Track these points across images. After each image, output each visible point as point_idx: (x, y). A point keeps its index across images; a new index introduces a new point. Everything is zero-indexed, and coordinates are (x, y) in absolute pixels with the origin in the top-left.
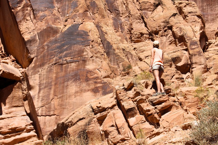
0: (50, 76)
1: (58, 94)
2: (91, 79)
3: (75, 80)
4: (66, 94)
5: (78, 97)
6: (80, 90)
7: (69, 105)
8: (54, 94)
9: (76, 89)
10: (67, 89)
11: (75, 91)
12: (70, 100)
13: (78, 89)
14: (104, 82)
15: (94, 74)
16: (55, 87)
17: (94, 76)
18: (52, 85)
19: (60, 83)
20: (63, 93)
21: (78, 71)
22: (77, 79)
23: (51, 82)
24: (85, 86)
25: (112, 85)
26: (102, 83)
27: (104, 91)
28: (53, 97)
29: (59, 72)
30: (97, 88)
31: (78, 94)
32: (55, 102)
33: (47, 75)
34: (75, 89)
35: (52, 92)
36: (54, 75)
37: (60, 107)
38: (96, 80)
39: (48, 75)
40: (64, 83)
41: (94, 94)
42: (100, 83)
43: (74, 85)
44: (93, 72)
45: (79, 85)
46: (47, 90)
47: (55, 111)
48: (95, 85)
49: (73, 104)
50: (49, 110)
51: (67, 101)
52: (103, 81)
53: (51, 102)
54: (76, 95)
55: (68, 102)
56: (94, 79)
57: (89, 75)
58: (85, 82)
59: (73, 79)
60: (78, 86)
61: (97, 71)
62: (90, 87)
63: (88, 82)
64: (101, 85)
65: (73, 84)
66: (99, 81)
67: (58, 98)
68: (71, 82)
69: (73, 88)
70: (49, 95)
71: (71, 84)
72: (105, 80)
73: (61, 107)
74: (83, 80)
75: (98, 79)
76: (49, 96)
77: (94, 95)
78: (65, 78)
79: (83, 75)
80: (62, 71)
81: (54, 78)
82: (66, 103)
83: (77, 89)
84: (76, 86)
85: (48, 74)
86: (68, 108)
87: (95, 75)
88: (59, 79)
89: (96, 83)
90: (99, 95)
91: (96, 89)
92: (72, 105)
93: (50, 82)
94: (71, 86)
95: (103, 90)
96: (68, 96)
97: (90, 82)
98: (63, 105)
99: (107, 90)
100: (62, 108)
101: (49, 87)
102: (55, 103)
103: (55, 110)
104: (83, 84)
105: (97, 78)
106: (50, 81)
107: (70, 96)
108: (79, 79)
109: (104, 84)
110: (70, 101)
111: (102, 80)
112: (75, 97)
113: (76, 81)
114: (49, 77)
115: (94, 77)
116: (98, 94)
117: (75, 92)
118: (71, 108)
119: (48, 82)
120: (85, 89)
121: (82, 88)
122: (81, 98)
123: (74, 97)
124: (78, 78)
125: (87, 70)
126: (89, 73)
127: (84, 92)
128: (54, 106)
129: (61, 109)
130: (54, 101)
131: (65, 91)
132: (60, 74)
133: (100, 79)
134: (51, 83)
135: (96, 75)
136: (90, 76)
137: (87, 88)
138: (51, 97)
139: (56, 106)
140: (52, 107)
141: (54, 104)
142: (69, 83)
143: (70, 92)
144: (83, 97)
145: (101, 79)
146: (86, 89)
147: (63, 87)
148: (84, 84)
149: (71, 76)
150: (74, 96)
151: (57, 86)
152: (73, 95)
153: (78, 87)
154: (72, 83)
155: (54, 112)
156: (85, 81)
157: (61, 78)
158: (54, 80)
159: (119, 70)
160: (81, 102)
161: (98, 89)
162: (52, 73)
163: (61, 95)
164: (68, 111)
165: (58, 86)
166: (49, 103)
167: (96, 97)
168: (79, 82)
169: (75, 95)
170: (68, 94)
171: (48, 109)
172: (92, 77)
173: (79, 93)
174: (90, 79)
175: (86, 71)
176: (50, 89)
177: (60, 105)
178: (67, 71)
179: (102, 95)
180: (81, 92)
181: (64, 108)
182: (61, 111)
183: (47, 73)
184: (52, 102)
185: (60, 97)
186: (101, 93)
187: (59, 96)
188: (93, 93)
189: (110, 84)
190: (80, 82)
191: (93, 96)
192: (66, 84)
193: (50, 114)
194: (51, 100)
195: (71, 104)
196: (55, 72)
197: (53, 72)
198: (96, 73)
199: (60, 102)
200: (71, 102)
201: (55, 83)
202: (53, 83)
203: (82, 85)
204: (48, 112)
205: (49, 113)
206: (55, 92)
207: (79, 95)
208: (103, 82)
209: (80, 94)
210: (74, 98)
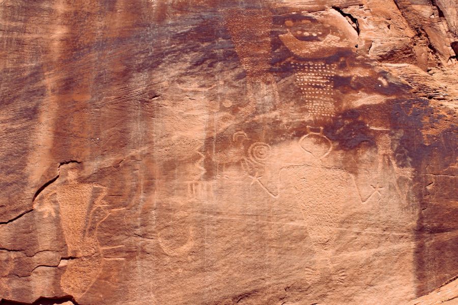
0: (27, 37)
1: (88, 152)
2: (305, 59)
3: (202, 61)
4: (145, 149)
5: (231, 176)
6: (239, 127)
7: (171, 231)
8: (53, 152)
9: (210, 121)
10: (148, 116)
11: (204, 135)
12: (171, 194)
13: (225, 119)
14: (392, 80)
15: (324, 35)
16: (62, 103)
17: (322, 44)
18: (42, 92)
19: (99, 79)
20: (121, 142)
21: (214, 11)
22: (213, 56)
23: (37, 74)
24: (273, 103)
25: (445, 103)
26: (381, 91)
27: (402, 141)
28: (48, 172)
29: (89, 14)
30: (352, 114)
31: (232, 154)
32: (65, 209)
33: (11, 30)
34: (207, 117)
35: (43, 135)
36: (60, 32)
37: (104, 242)
38: (342, 66)
39: (15, 29)
40: (126, 81)
41: (339, 155)
42: (370, 85)
43: (196, 92)
44: (314, 21)
45: (233, 97)
46: (8, 126)
47: (63, 269)
48: (338, 100)
49: (200, 224)
50: (19, 262)
51: (156, 198)
52: (383, 74)
53: (35, 206)
54: (216, 158)
55: (160, 207)
56: (328, 61)
57: (287, 36)
58: (270, 77)
59: (188, 57)
60: (229, 104)
61: (334, 17)
62: (306, 110)
63: (289, 79)
64: (376, 99)
65: (193, 84)
66: (358, 73)
67: (82, 180)
68: (174, 71)
69: (191, 113)
70: (23, 153)
71: (179, 86)
72: (398, 70)
73: (111, 243)
74: (255, 63)
75: (354, 66)
76: (23, 165)
77: (344, 162)
78: (136, 51)
79: (251, 37)
80: (113, 10)
81: (56, 47)
82: (145, 212)
83: (218, 116)
84: (213, 97)
85: (13, 24)
86: (159, 254)
87: (329, 37)
88: (94, 56)
89: (342, 85)
90: (372, 161)
91: (347, 122)
92: (191, 231)
93: (26, 74)
94: (175, 102)
95: (400, 134)
96: (156, 169)
97: (307, 78)
98: (128, 230)
99: (424, 133)
100: (117, 252)
101: (20, 105)
102: (63, 216)
103: (63, 263)
104: (256, 89)
105: (343, 57)
106: (30, 64)
107: (171, 167)
108: (231, 57)
109: (393, 97)
110: (177, 200)
111: (377, 71)
112: (209, 175)
113: (211, 65)
114: (20, 43)
115: (323, 50)
116: (366, 155)
117: (209, 140)
118: (185, 248)
119: (16, 70)
120: (276, 122)
121: (257, 118)
122: (255, 179)
123: (204, 171)
124: (219, 52)
125: (271, 10)
126: (289, 23)
127: (273, 143)
128: (60, 236)
129: (107, 254)
130: (58, 198)
131: (136, 128)
132: (99, 23)
133: (365, 64)
134: (37, 80)
135: (331, 41)
136: (300, 42)
137: (289, 115)
138: (37, 168)
139: (69, 238)
140: (45, 239)
141: (57, 221)
142: (164, 77)
143: (174, 138)
144: (268, 174)
145: (370, 67)
146: (285, 121)
147: (122, 103)
148: (264, 89)
149: (174, 38)
150: (199, 168)
151: (77, 98)
152: (196, 158)
153: (223, 109)
154: (180, 82)
155: (57, 277)
156: (270, 71)
157: (103, 45)
158: (55, 59)
159: (443, 27)
160: (252, 207)
161: (363, 123)
162: (46, 19)
163: (109, 161)
164: (163, 277)
165: (88, 98)
166: (17, 210)
167: (356, 174)
168: (230, 75)
169: (208, 158)
170: (157, 153)
171: (13, 255)
172: (313, 47)
173: (236, 144)
174: (302, 63)
175: (270, 14)
176: (32, 114)
177: (101, 229)
178: (145, 11)
179: (394, 162)
180: (248, 144)
181: (131, 253)
182: (108, 269)
183: (13, 20)
184: (46, 209)
185: (101, 174)
186: (390, 151)
187: (92, 167)
188: (336, 149)
189: (430, 98)
190: (239, 77)
191: (338, 172)
192: (139, 83)
193: (29, 291)
194: (34, 191)
195: (183, 220)
196: (66, 15)
197: (51, 11)
198: (334, 30)
199: (100, 203)
200: (185, 208)
201: (63, 75)
202: (50, 81)
203: (250, 96)
204: (14, 275)
205: (15, 284)
206: (61, 133)
207: (236, 159)
208: (385, 82)
209: (246, 154)
210: (205, 183)
